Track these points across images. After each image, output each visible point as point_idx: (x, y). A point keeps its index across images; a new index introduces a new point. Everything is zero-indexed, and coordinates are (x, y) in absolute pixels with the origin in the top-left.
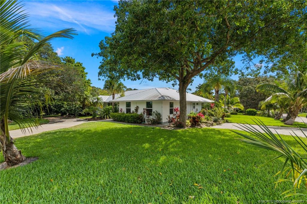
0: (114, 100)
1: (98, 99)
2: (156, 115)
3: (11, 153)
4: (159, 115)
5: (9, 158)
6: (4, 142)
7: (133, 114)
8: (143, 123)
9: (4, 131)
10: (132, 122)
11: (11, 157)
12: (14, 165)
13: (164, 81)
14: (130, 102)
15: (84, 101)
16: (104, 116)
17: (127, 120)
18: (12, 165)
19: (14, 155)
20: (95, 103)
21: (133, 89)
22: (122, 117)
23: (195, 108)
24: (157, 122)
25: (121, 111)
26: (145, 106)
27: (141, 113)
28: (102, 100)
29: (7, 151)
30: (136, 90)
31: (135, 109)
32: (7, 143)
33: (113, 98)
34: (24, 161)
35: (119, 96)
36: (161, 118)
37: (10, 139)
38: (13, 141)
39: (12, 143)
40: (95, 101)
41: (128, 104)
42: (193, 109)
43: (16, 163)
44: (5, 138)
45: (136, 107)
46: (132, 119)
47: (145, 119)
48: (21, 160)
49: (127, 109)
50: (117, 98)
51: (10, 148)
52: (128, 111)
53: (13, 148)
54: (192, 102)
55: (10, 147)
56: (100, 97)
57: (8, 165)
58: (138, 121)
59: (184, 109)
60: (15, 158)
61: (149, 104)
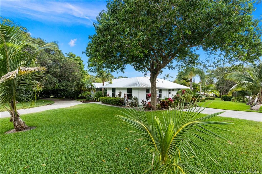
0: (103, 86)
1: (92, 85)
2: (134, 99)
3: (18, 123)
4: (136, 99)
5: (17, 126)
6: (14, 115)
7: (116, 98)
8: (124, 105)
9: (13, 108)
10: (115, 104)
11: (18, 125)
12: (20, 131)
13: (141, 71)
14: (115, 88)
15: (81, 87)
16: (95, 99)
17: (112, 102)
18: (19, 131)
19: (20, 124)
20: (89, 88)
21: (124, 77)
22: (108, 101)
23: (171, 93)
24: (135, 104)
25: (108, 95)
26: (126, 92)
27: (123, 98)
28: (96, 86)
29: (16, 121)
30: (126, 77)
31: (119, 94)
32: (15, 116)
33: (103, 85)
34: (26, 128)
35: (108, 83)
36: (138, 102)
37: (17, 114)
38: (19, 115)
39: (18, 116)
40: (89, 87)
41: (114, 90)
42: (169, 94)
43: (21, 129)
44: (14, 113)
45: (119, 92)
46: (115, 102)
47: (125, 102)
48: (24, 128)
49: (112, 93)
50: (107, 85)
51: (17, 120)
52: (114, 95)
53: (19, 120)
54: (168, 89)
55: (17, 118)
56: (93, 84)
57: (16, 130)
58: (120, 104)
59: (154, 95)
60: (20, 126)
61: (129, 90)
